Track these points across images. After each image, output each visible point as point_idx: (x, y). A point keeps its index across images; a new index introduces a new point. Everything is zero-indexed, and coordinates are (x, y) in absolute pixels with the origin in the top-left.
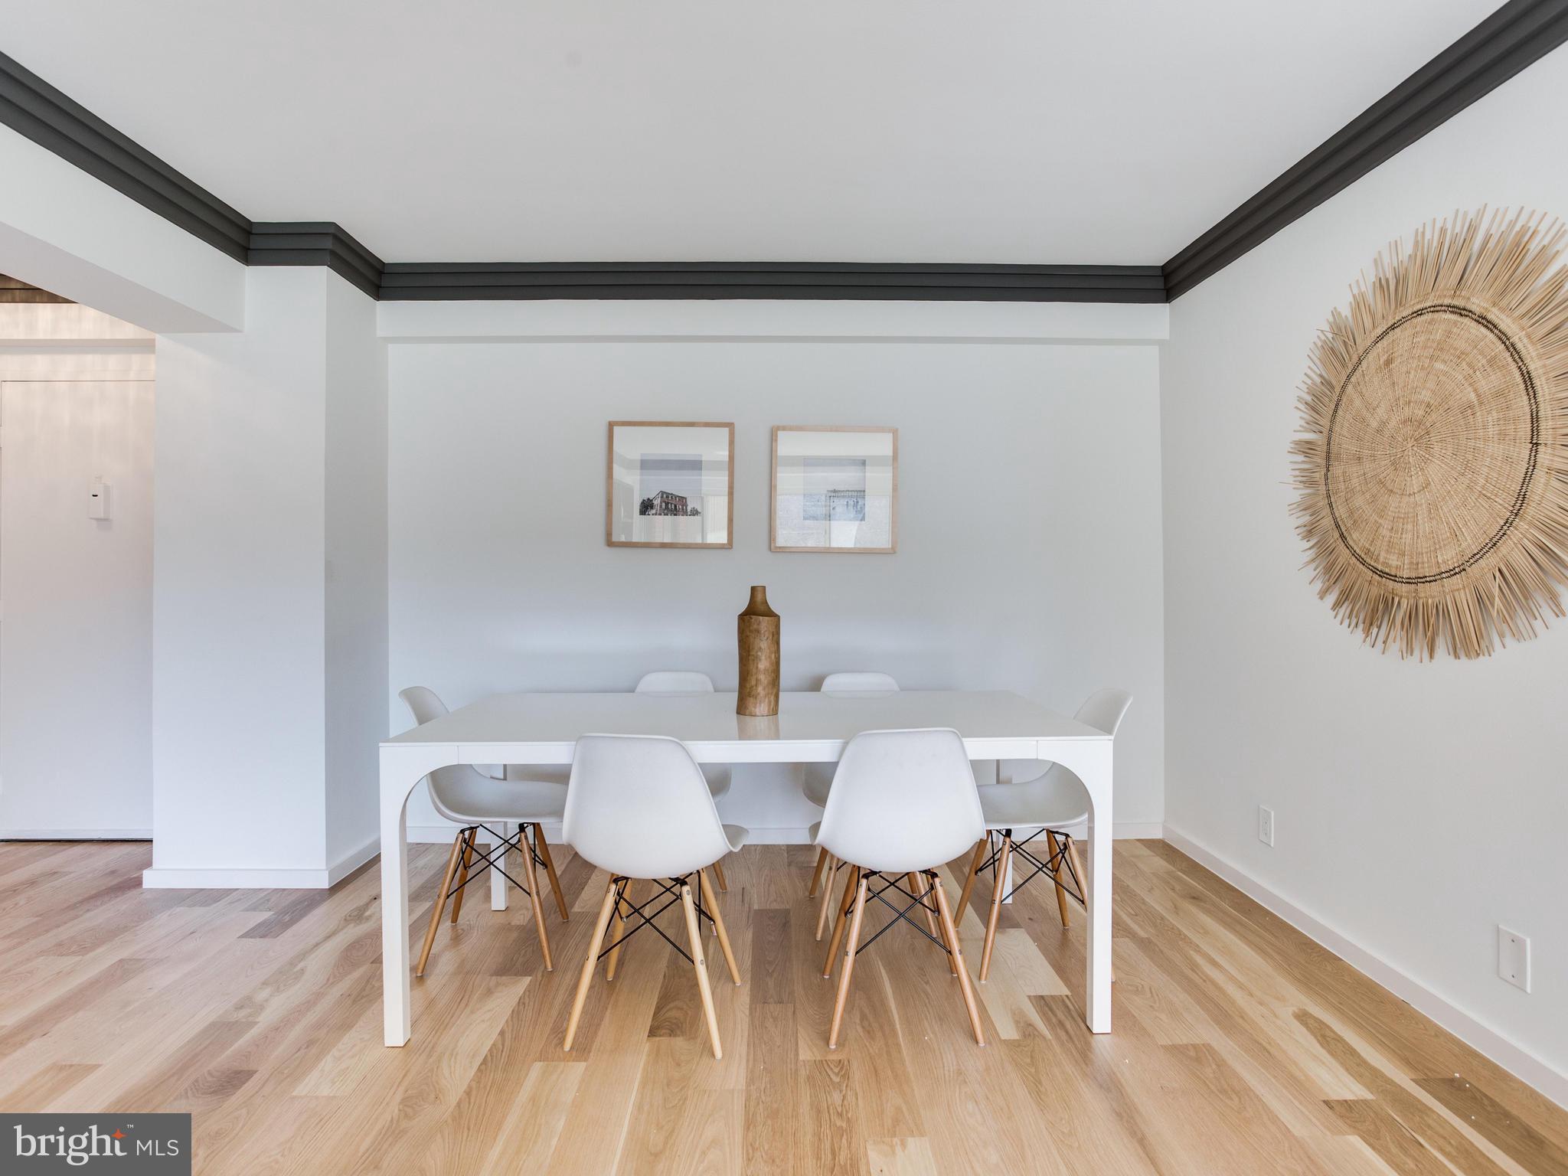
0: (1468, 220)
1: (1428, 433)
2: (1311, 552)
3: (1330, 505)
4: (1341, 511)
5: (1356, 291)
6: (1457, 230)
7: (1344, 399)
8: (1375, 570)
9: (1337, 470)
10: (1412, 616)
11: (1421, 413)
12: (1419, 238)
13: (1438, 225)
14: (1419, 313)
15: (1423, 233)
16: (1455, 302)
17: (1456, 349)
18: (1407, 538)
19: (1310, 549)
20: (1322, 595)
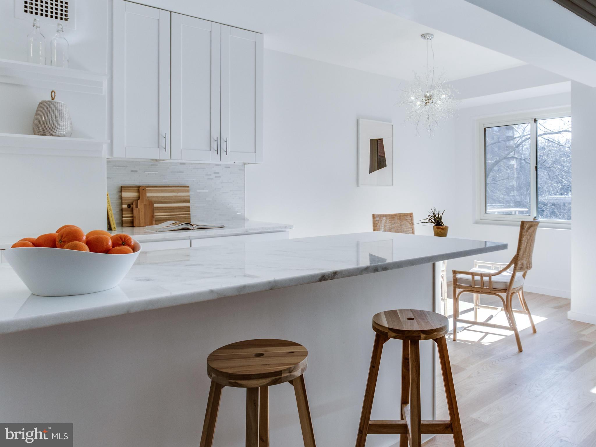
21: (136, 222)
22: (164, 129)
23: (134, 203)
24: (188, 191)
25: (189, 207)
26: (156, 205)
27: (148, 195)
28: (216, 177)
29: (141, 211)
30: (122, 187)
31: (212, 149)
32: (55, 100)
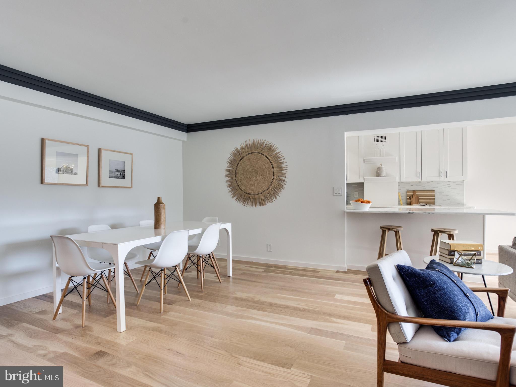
0: (263, 141)
1: (257, 172)
2: (230, 190)
3: (236, 182)
4: (239, 183)
5: (241, 145)
6: (261, 142)
7: (240, 164)
8: (246, 193)
9: (238, 176)
10: (254, 200)
11: (256, 168)
12: (254, 141)
13: (258, 140)
14: (255, 153)
15: (255, 140)
16: (261, 153)
17: (262, 160)
18: (253, 188)
19: (230, 189)
20: (233, 197)
21: (412, 203)
22: (419, 170)
23: (411, 197)
24: (434, 192)
25: (434, 199)
26: (420, 197)
27: (417, 194)
28: (448, 186)
29: (414, 199)
30: (407, 191)
31: (440, 176)
32: (382, 166)
